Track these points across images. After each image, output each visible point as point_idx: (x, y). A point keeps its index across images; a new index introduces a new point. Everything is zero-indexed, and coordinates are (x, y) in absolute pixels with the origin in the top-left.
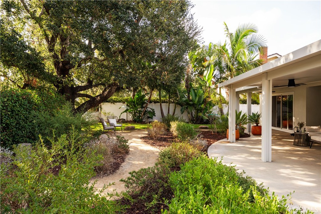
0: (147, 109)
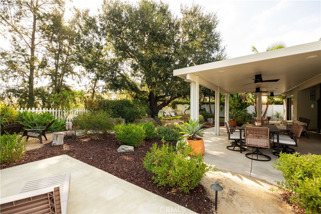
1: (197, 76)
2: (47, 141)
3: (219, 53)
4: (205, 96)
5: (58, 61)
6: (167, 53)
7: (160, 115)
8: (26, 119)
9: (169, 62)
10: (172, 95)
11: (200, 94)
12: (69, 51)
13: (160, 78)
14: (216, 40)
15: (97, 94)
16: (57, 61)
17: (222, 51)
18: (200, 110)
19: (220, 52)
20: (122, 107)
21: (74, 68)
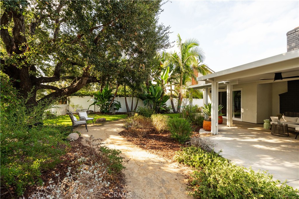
0: (114, 101)
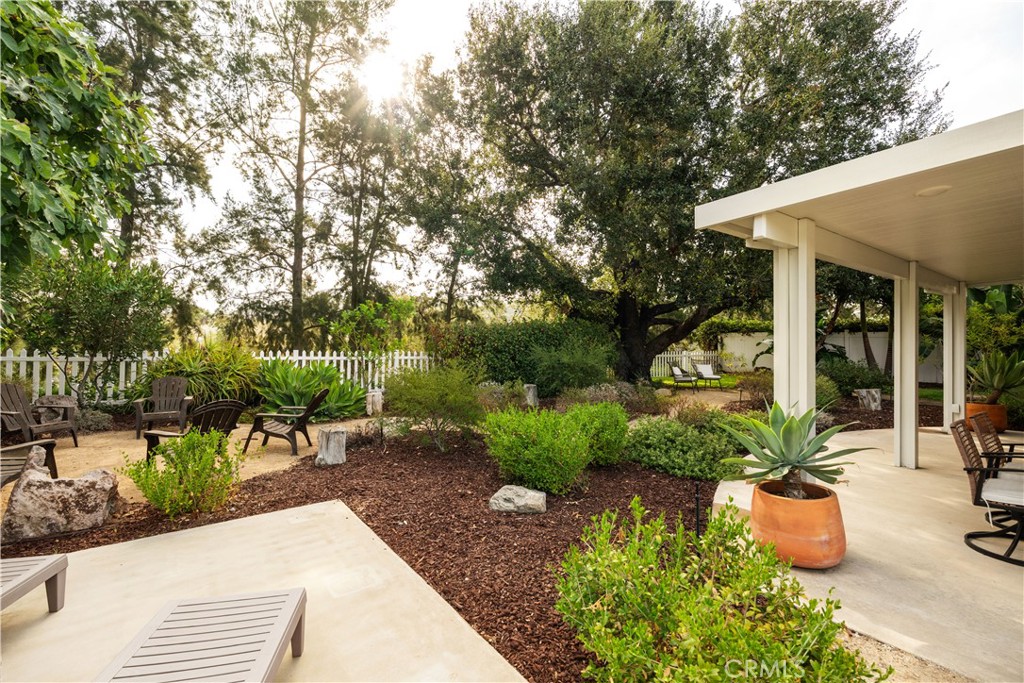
1: (804, 224)
2: (311, 448)
3: (909, 120)
4: (842, 300)
5: (359, 220)
6: (678, 153)
7: (658, 370)
8: (273, 384)
9: (690, 183)
10: (701, 300)
11: (820, 291)
12: (386, 186)
13: (657, 244)
14: (896, 72)
15: (460, 307)
16: (356, 219)
17: (926, 111)
18: (821, 354)
19: (913, 116)
20: (526, 347)
21: (398, 233)
